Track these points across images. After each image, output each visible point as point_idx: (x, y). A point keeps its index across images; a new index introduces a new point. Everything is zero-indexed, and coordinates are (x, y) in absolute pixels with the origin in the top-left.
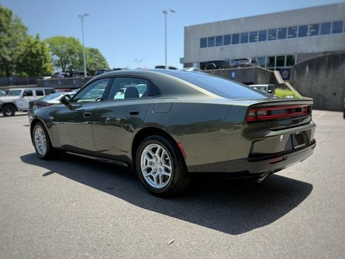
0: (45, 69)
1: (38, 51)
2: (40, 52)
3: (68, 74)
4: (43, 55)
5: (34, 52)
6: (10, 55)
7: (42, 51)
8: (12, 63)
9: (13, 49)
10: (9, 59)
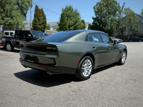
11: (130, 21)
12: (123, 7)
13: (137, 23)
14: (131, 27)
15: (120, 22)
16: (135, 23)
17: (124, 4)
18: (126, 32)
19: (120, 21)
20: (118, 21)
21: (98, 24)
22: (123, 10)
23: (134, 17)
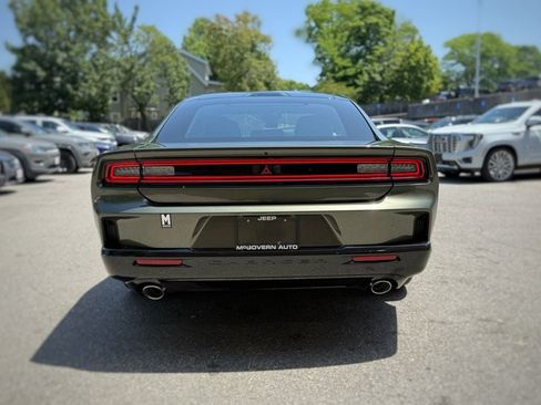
0: (428, 89)
1: (418, 62)
2: (422, 63)
3: (453, 94)
4: (427, 66)
5: (413, 64)
6: (381, 73)
7: (425, 62)
8: (381, 83)
9: (386, 63)
10: (378, 78)
11: (166, 71)
12: (134, 19)
13: (187, 79)
14: (171, 92)
15: (134, 71)
16: (181, 80)
17: (137, 8)
18: (153, 109)
19: (132, 67)
20: (128, 66)
21: (41, 74)
22: (136, 29)
23: (174, 57)
